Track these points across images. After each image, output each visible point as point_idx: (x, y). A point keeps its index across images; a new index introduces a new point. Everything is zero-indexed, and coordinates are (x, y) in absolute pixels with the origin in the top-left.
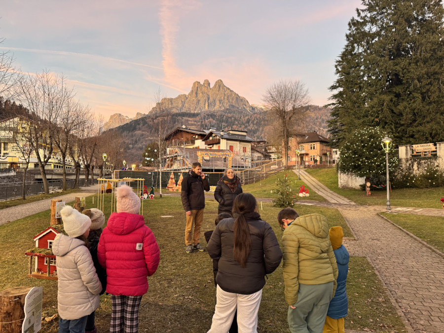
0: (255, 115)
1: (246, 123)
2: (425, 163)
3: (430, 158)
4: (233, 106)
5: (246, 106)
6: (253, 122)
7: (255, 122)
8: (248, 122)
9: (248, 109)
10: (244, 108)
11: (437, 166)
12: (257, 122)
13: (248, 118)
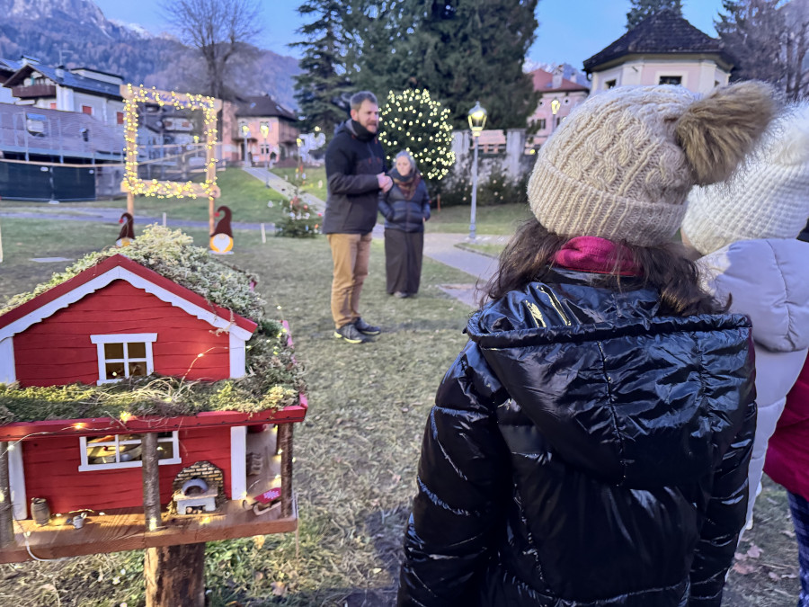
0: (122, 45)
1: (101, 61)
2: (489, 164)
3: (496, 156)
4: (64, 16)
5: (96, 19)
6: (117, 61)
7: (123, 61)
8: (105, 58)
9: (103, 27)
10: (92, 24)
11: (506, 170)
12: (127, 62)
13: (105, 51)
